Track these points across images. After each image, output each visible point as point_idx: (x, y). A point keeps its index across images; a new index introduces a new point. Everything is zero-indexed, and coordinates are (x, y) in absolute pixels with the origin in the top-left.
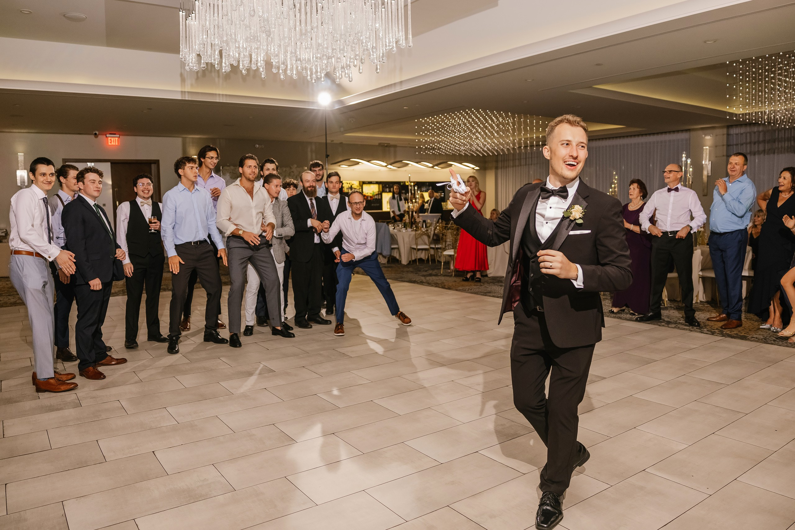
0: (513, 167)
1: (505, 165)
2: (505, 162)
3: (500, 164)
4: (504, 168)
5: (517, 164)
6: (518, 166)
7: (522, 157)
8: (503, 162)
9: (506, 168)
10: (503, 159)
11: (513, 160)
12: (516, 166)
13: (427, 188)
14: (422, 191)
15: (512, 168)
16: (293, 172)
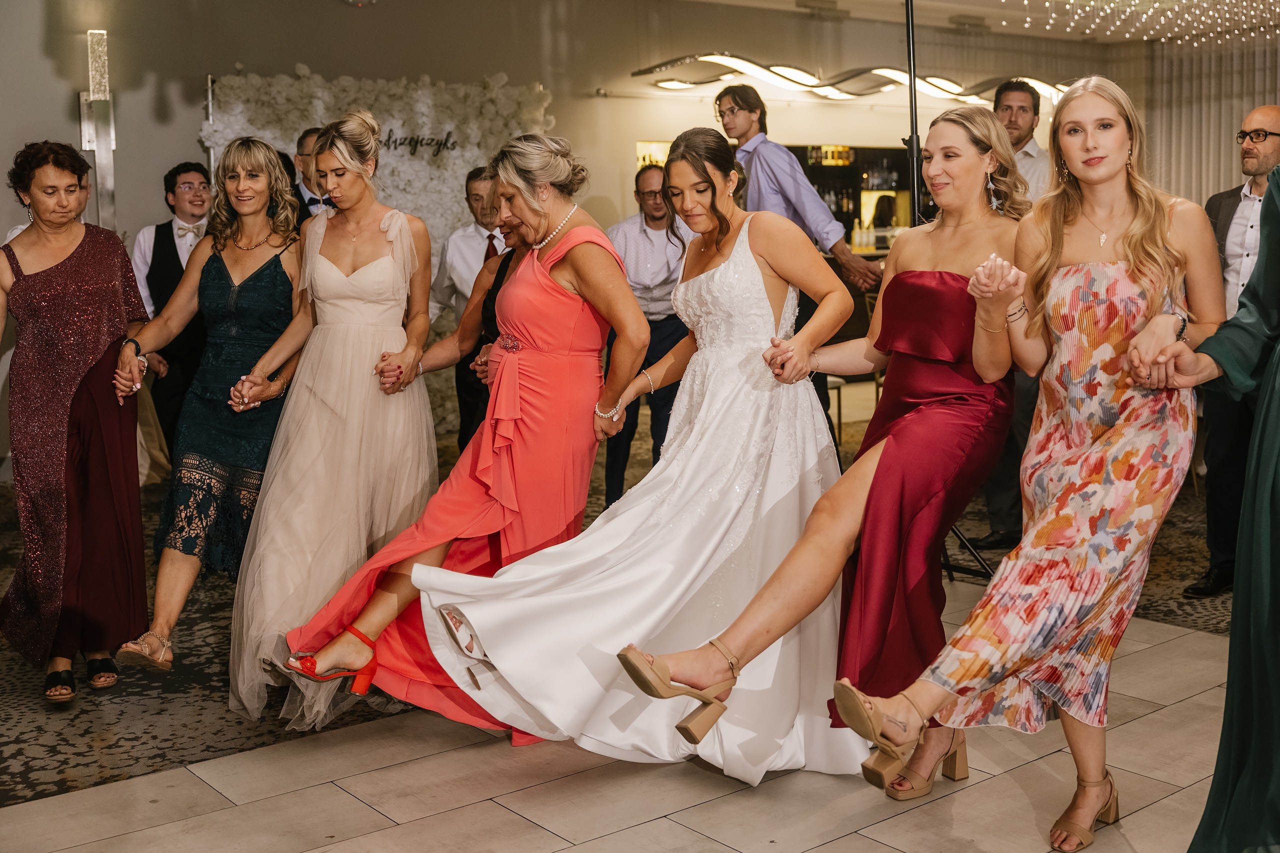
0: (1219, 98)
1: (1185, 93)
2: (1186, 84)
3: (1161, 92)
4: (1180, 106)
5: (1236, 88)
6: (1241, 96)
7: (1257, 66)
8: (1175, 85)
9: (1190, 103)
10: (1175, 73)
11: (1219, 76)
12: (1230, 96)
13: (885, 174)
14: (870, 186)
15: (1213, 105)
16: (492, 101)
